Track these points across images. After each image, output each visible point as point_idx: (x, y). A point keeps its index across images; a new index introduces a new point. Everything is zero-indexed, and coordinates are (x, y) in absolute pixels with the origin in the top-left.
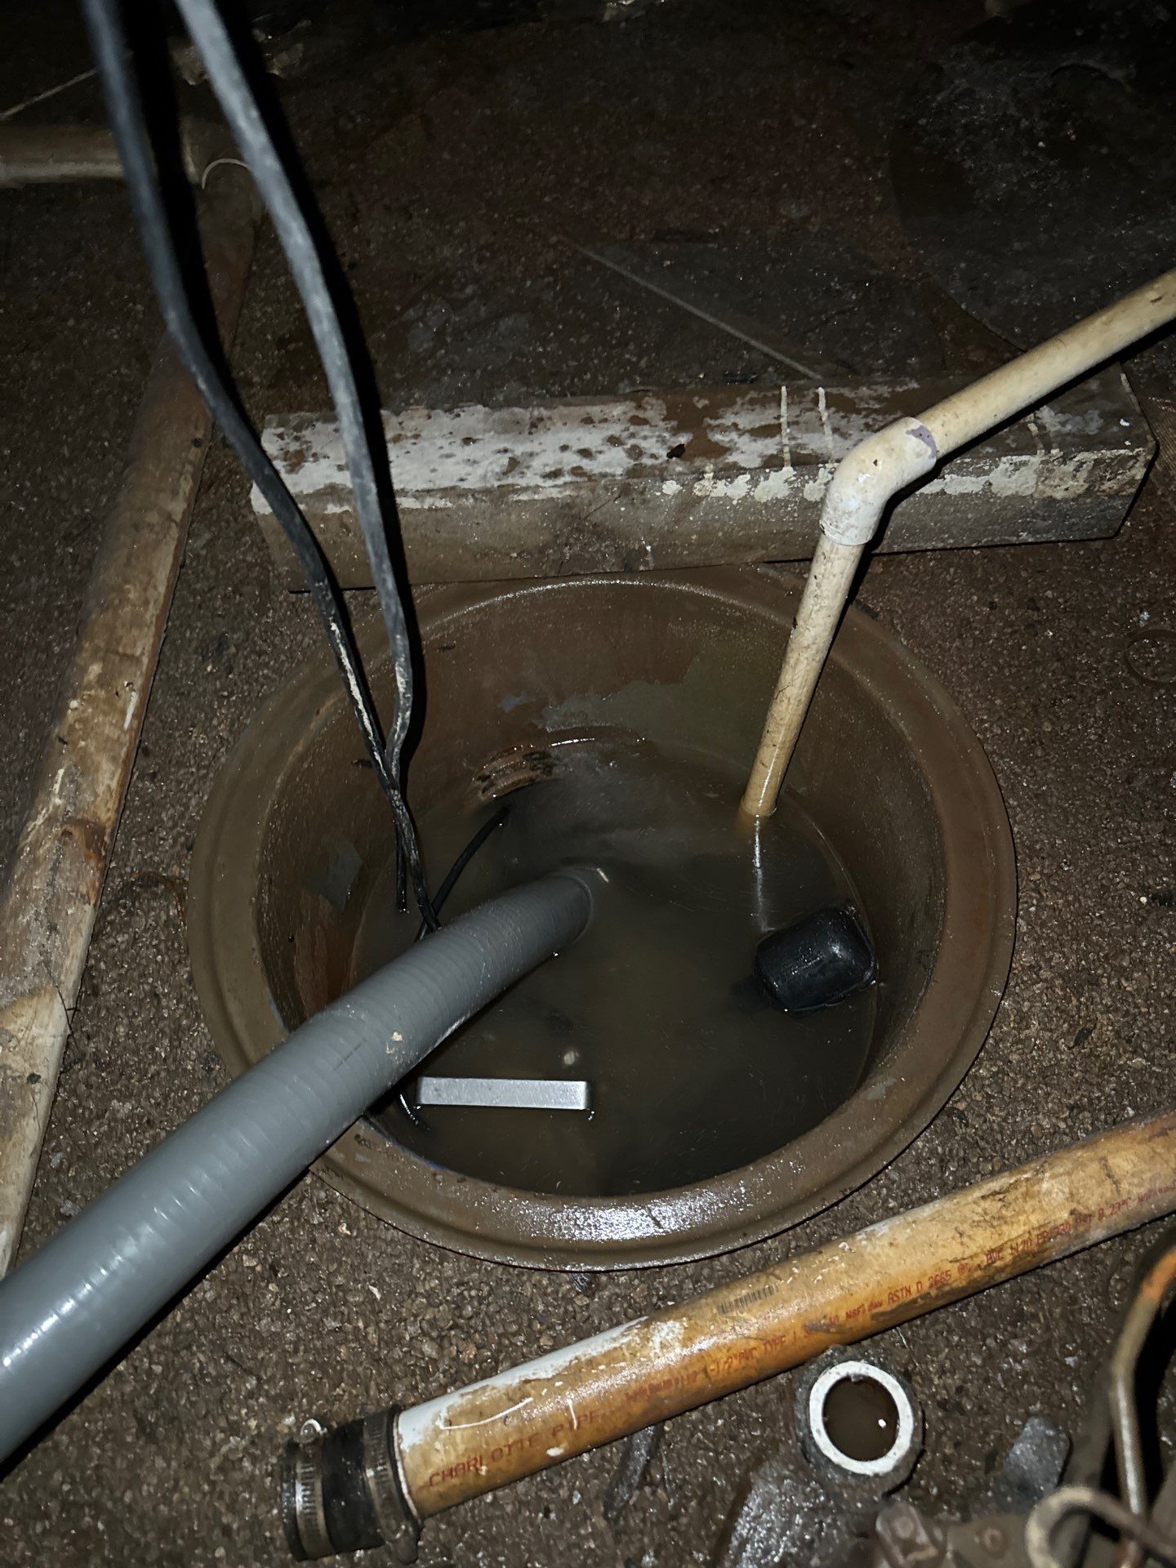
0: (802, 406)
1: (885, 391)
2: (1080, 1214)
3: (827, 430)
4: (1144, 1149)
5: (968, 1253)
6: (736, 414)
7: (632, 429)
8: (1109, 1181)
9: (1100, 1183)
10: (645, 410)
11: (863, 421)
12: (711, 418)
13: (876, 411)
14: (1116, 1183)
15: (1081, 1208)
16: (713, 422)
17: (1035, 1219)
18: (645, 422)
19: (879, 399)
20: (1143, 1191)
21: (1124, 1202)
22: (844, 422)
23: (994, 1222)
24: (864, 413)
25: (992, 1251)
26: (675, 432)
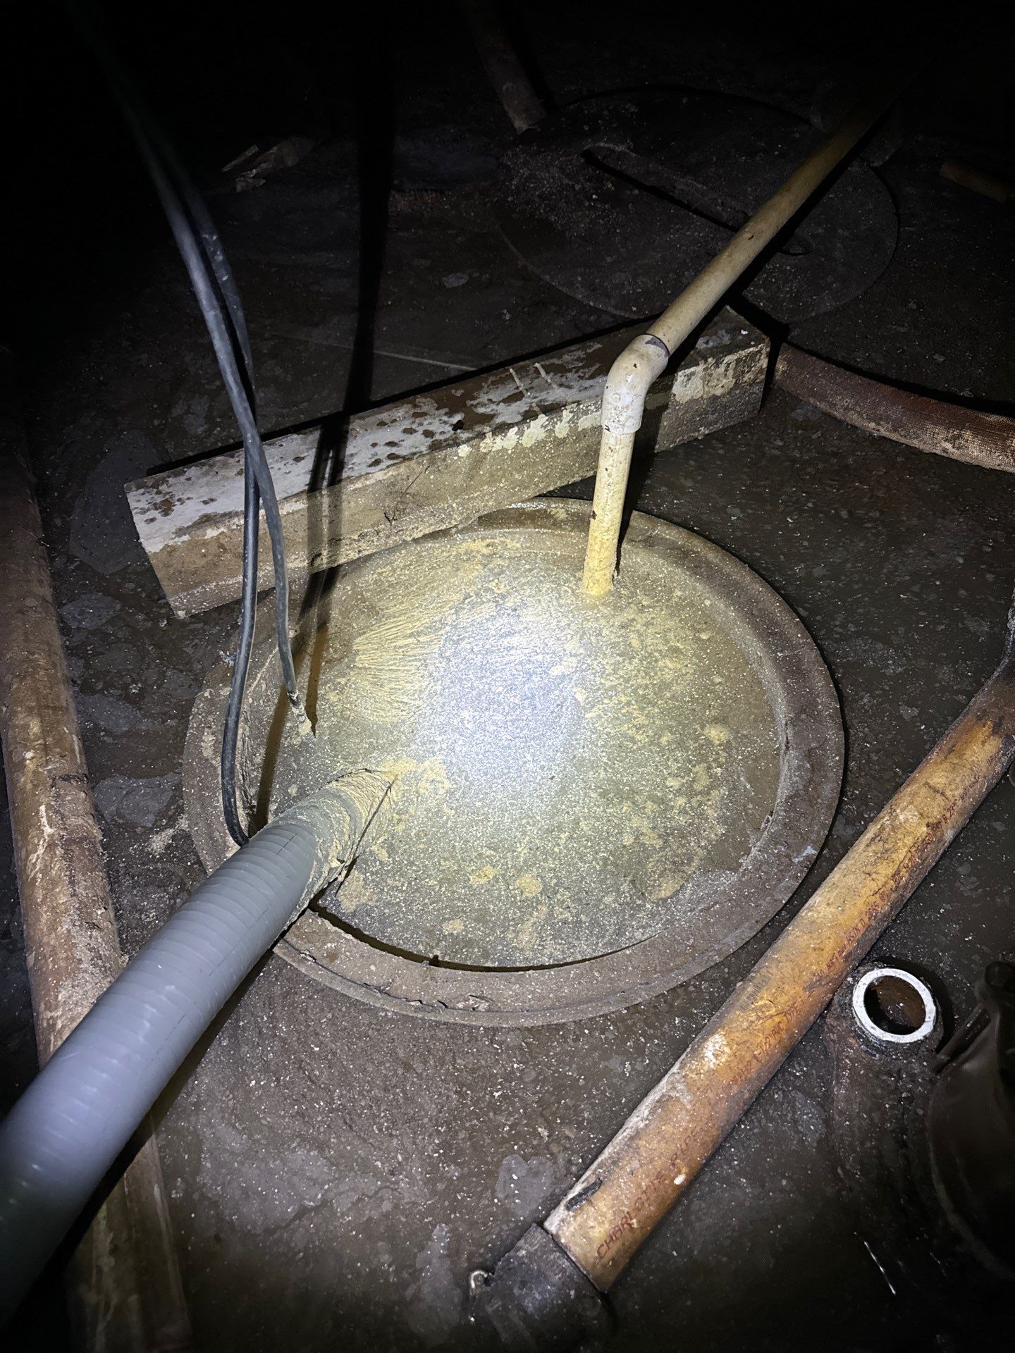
0: (530, 377)
1: (581, 354)
2: (933, 824)
3: (554, 386)
4: (946, 765)
5: (880, 883)
6: (487, 393)
7: (418, 420)
8: (938, 795)
9: (934, 799)
10: (421, 406)
11: (576, 375)
12: (471, 400)
13: (581, 367)
14: (943, 794)
15: (931, 820)
16: (475, 402)
17: (909, 841)
18: (424, 414)
19: (579, 359)
20: (961, 791)
21: (954, 804)
22: (564, 379)
23: (884, 855)
24: (574, 370)
25: (894, 875)
26: (450, 414)
